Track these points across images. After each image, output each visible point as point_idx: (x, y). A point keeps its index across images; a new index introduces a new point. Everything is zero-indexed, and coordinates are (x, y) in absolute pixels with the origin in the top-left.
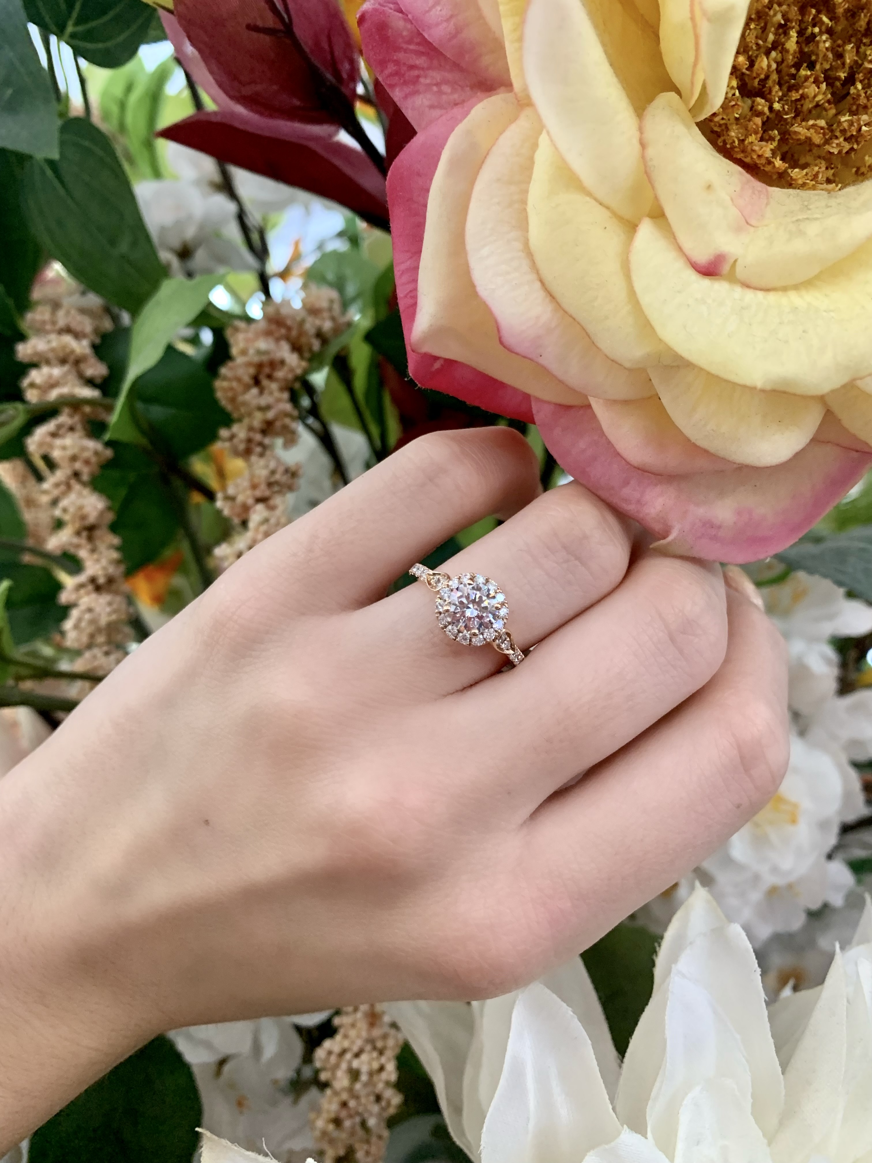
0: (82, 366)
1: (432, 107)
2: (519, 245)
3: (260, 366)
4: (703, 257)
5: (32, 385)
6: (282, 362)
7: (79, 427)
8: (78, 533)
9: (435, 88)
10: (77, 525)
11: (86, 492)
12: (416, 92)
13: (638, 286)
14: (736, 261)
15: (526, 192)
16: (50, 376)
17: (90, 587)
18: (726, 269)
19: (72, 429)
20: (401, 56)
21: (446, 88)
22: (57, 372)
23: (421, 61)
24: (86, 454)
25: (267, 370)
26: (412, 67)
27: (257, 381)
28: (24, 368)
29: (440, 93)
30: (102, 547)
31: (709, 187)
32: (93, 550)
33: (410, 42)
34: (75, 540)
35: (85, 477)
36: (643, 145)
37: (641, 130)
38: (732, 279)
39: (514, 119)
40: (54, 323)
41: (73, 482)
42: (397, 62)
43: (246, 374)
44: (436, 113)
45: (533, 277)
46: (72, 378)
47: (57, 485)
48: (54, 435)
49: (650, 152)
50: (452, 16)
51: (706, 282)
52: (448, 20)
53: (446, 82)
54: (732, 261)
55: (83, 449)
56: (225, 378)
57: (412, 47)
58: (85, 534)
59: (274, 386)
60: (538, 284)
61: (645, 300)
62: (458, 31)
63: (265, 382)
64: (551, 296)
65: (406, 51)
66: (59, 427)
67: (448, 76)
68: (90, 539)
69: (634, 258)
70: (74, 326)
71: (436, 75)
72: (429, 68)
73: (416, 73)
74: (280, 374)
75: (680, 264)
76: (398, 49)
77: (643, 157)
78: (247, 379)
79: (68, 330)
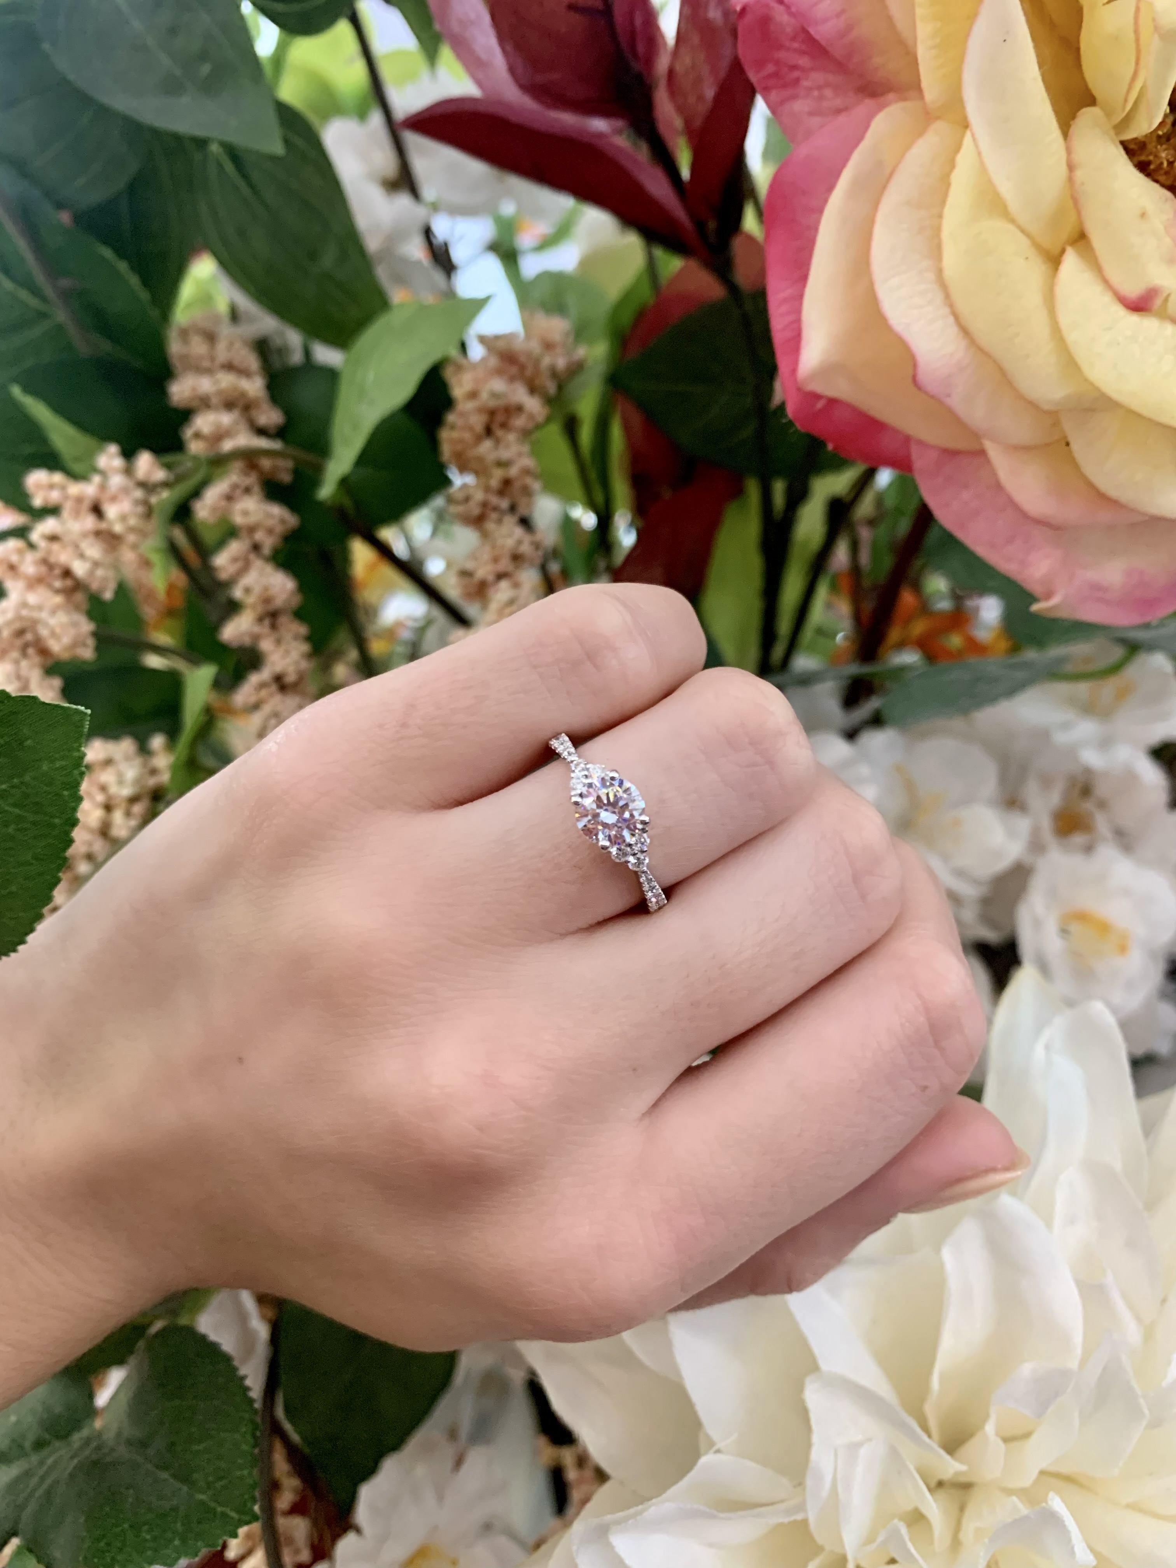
0: (254, 413)
1: (811, 114)
2: (931, 276)
3: (492, 413)
4: (1133, 290)
5: (198, 435)
6: (519, 409)
7: (256, 489)
8: (260, 620)
9: (816, 93)
10: (260, 609)
11: (269, 569)
12: (795, 97)
13: (1064, 321)
14: (1169, 295)
15: (940, 216)
16: (218, 426)
17: (274, 688)
18: (1158, 302)
19: (247, 490)
20: (782, 55)
21: (828, 92)
22: (226, 419)
23: (804, 61)
24: (271, 522)
25: (500, 418)
26: (794, 67)
27: (488, 431)
28: (185, 415)
29: (821, 98)
30: (288, 636)
31: (1143, 215)
32: (278, 642)
33: (793, 39)
34: (257, 629)
35: (267, 550)
36: (1071, 167)
37: (1069, 151)
38: (1164, 315)
39: (921, 133)
40: (212, 359)
41: (252, 556)
42: (777, 62)
43: (478, 422)
44: (815, 121)
45: (947, 310)
46: (243, 427)
47: (235, 560)
48: (229, 498)
49: (1079, 175)
50: (843, 11)
51: (1134, 318)
52: (838, 15)
53: (827, 85)
54: (1164, 295)
55: (269, 516)
56: (453, 427)
57: (796, 45)
58: (267, 622)
59: (511, 437)
60: (951, 319)
61: (1072, 337)
62: (850, 28)
63: (499, 433)
64: (965, 331)
65: (788, 49)
66: (235, 487)
67: (831, 78)
68: (274, 627)
69: (1059, 290)
70: (237, 362)
71: (818, 77)
72: (812, 69)
73: (796, 74)
74: (519, 422)
75: (1107, 299)
76: (780, 47)
77: (1070, 180)
78: (479, 428)
79: (229, 367)
